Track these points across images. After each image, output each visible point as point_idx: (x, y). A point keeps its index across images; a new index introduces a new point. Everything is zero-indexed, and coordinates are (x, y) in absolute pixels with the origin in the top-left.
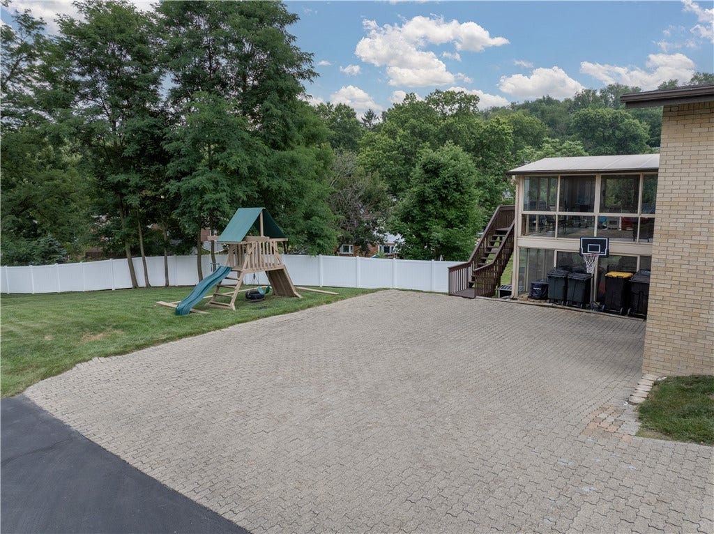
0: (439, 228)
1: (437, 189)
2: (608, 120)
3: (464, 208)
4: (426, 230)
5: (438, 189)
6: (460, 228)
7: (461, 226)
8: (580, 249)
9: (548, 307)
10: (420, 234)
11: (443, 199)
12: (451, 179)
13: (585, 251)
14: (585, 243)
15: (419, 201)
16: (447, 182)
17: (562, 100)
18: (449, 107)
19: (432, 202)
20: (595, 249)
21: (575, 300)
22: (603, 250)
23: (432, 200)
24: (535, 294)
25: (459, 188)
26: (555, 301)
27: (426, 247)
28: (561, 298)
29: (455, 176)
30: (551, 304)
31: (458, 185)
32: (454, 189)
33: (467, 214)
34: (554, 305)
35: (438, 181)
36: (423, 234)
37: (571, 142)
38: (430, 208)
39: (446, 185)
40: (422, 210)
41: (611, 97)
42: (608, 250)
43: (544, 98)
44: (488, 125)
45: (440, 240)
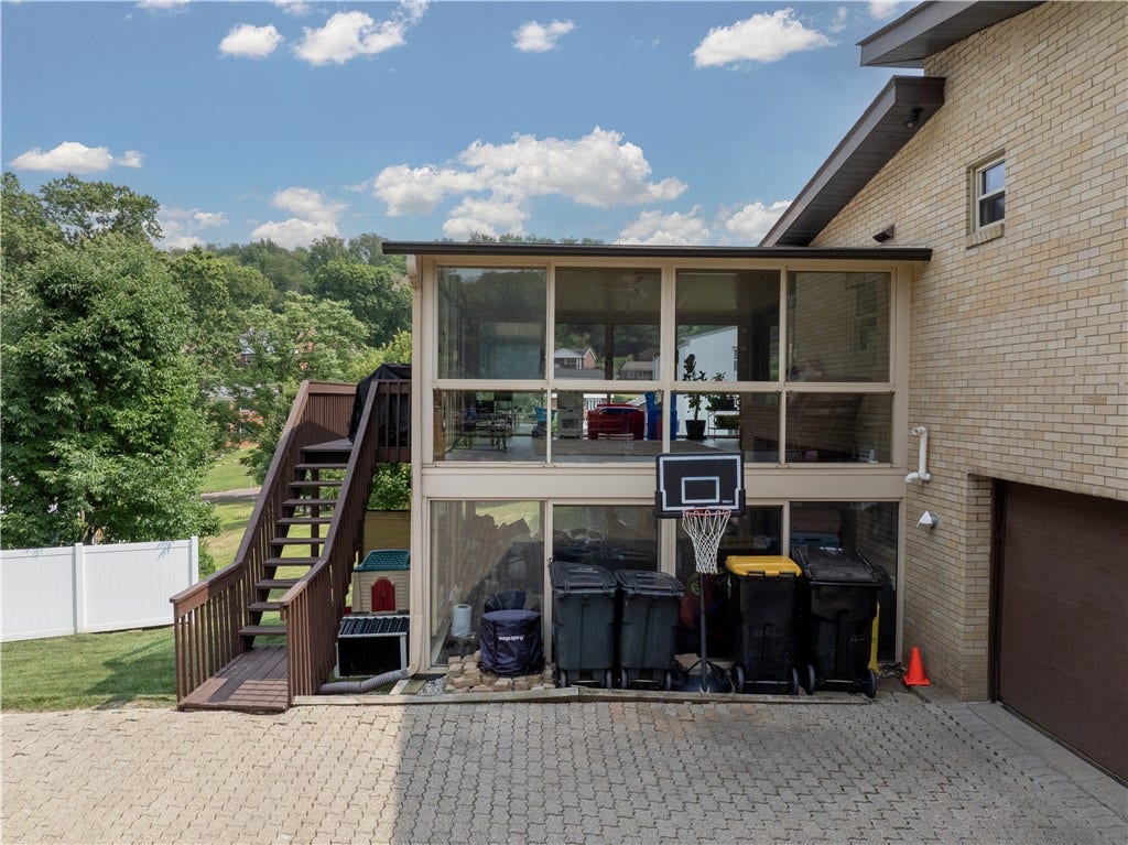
0: (91, 457)
1: (82, 351)
2: (370, 281)
3: (161, 404)
4: (54, 462)
5: (87, 349)
6: (155, 453)
7: (158, 448)
8: (658, 495)
9: (567, 700)
10: (33, 474)
11: (99, 377)
12: (124, 325)
13: (674, 499)
14: (673, 473)
15: (26, 381)
16: (114, 332)
17: (291, 248)
18: (96, 215)
19: (68, 384)
20: (704, 491)
21: (648, 665)
22: (727, 494)
23: (68, 380)
24: (506, 660)
25: (149, 349)
26: (585, 675)
27: (54, 508)
28: (606, 663)
29: (136, 318)
30: (573, 691)
31: (146, 340)
32: (135, 352)
33: (172, 418)
34: (587, 692)
35: (85, 329)
36: (42, 473)
37: (334, 303)
38: (62, 401)
39: (110, 339)
40: (38, 405)
41: (366, 253)
42: (742, 493)
43: (262, 241)
44: (180, 258)
45: (95, 489)
